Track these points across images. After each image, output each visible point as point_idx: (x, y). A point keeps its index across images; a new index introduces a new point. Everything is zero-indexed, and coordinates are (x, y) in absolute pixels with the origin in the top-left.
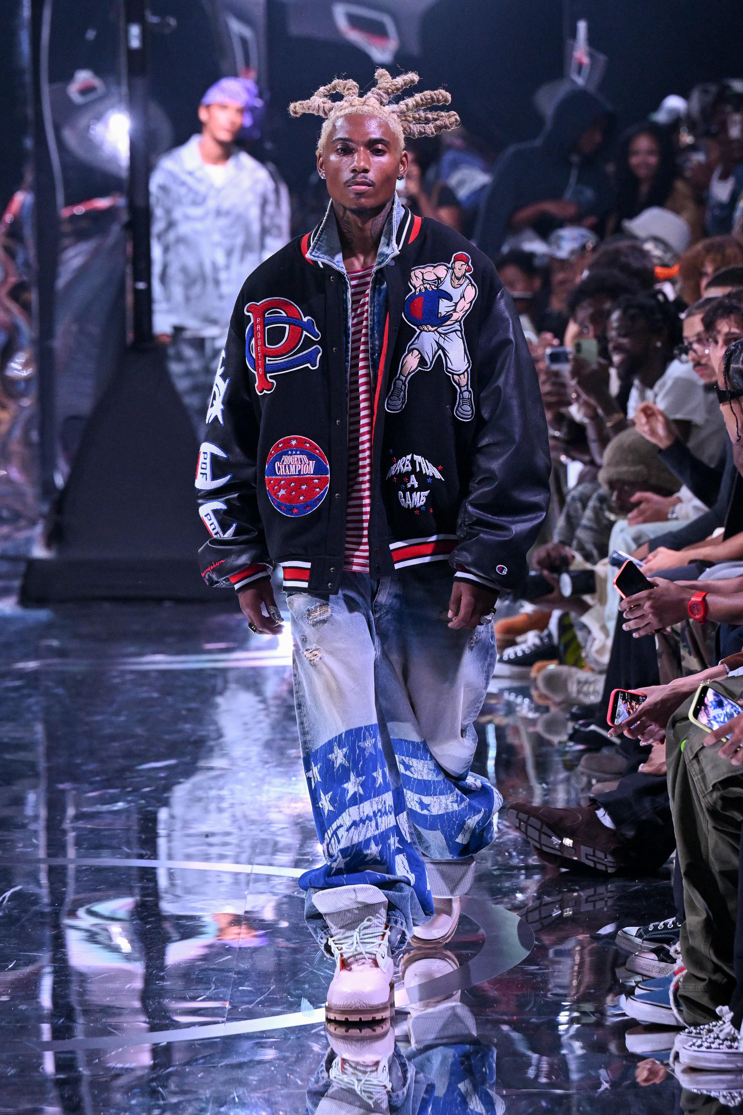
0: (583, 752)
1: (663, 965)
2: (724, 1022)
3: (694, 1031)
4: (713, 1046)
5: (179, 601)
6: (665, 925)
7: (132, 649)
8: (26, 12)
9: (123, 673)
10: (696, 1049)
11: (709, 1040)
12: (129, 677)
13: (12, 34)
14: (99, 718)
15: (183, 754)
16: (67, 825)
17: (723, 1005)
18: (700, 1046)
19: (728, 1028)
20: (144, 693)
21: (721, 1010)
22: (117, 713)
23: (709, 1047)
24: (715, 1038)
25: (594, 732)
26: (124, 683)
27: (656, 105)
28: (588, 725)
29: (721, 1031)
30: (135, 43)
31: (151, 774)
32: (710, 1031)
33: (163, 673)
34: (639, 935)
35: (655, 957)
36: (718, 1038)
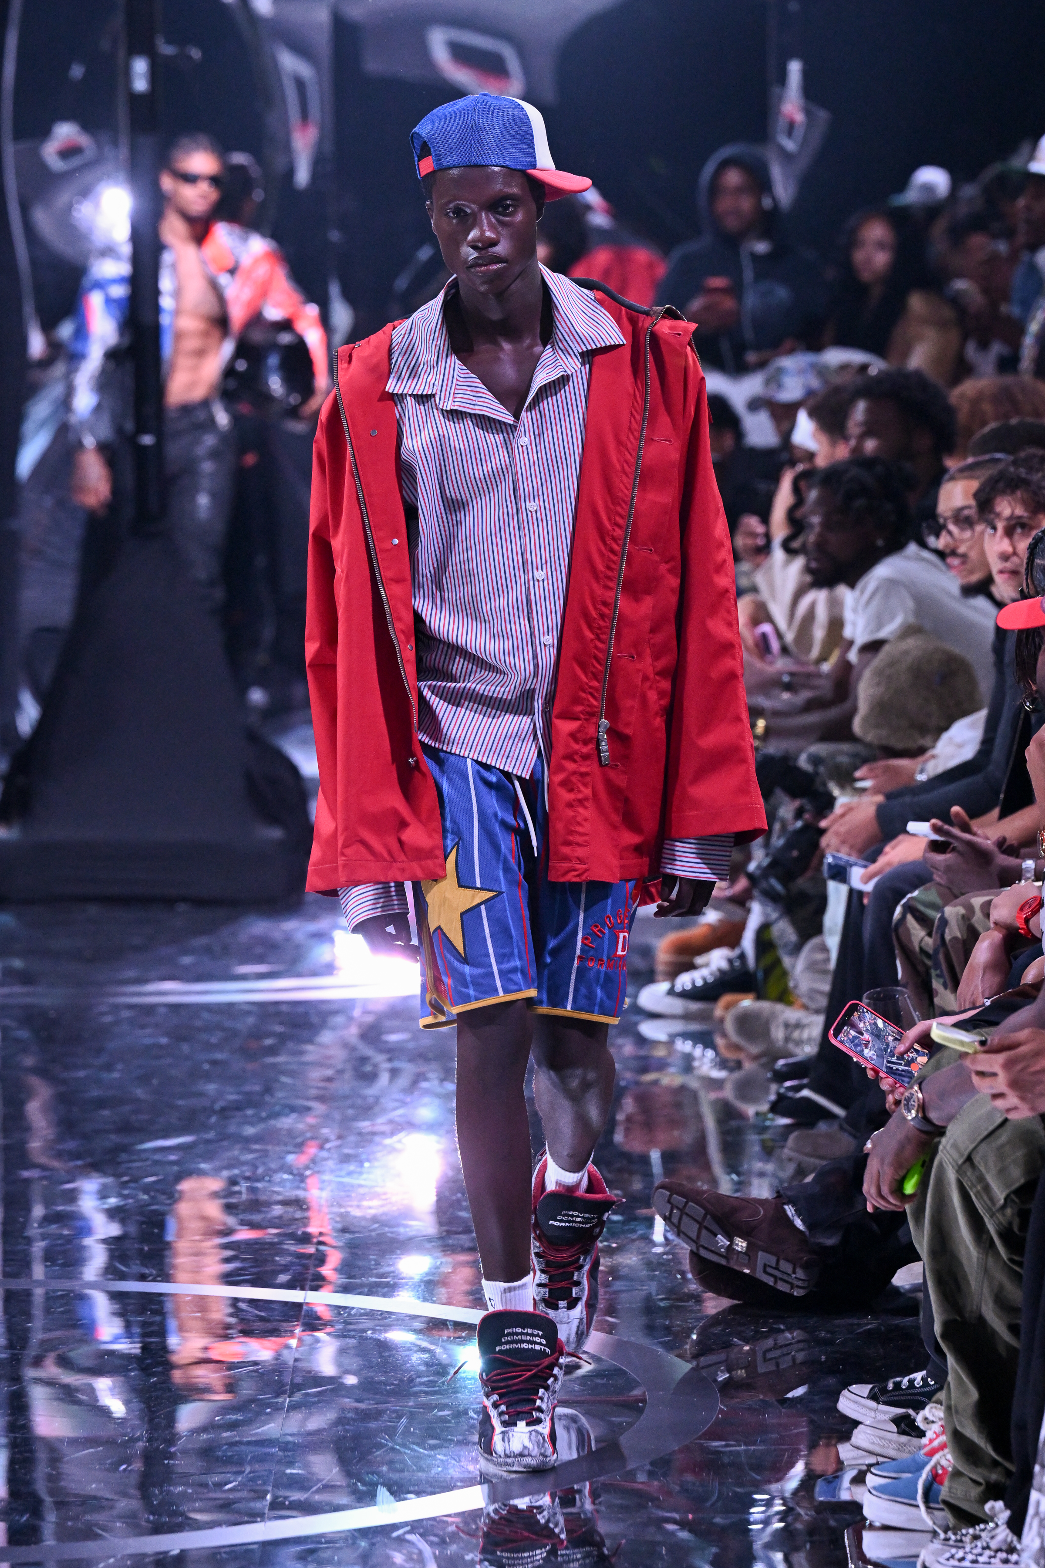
0: (790, 1128)
2: (997, 1525)
3: (953, 1537)
4: (981, 1559)
5: (199, 902)
6: (911, 1382)
7: (131, 974)
9: (116, 1008)
11: (975, 1551)
12: (125, 1014)
14: (82, 1074)
15: (206, 1128)
16: (34, 1230)
17: (996, 1499)
18: (962, 1559)
19: (1003, 1534)
20: (146, 1037)
21: (993, 1508)
22: (109, 1067)
24: (984, 1548)
25: (806, 1100)
26: (118, 1022)
28: (798, 1089)
29: (992, 1538)
30: (140, 84)
31: (157, 1157)
32: (976, 1537)
33: (176, 1008)
34: (873, 1397)
35: (895, 1429)
36: (988, 1547)
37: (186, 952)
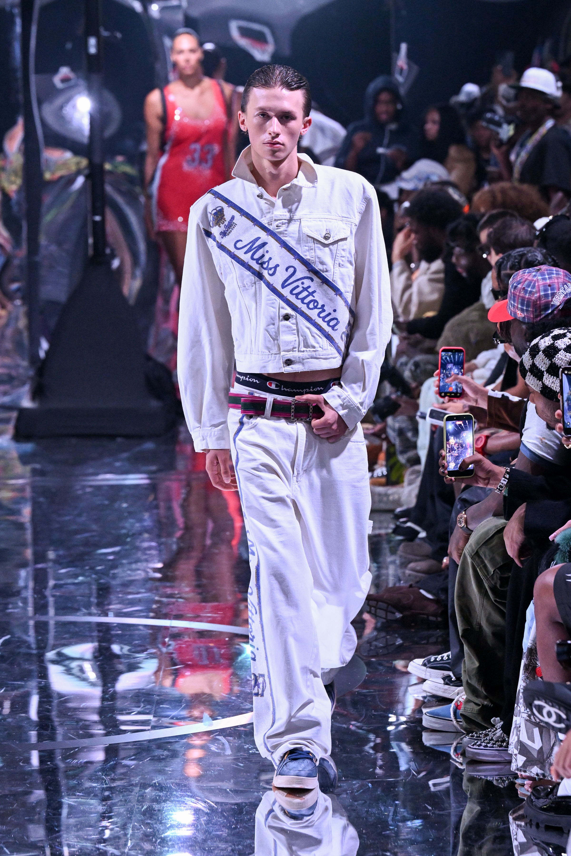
0: (401, 541)
1: (447, 687)
2: (496, 728)
3: (475, 735)
4: (489, 745)
5: (127, 437)
6: (442, 657)
7: (91, 471)
8: (18, 29)
9: (84, 487)
10: (477, 747)
11: (486, 741)
12: (88, 490)
13: (8, 44)
14: (67, 518)
15: (124, 543)
16: (48, 592)
17: (496, 717)
18: (480, 745)
19: (499, 732)
20: (98, 501)
21: (495, 720)
22: (79, 515)
23: (486, 746)
24: (490, 740)
25: (409, 528)
26: (85, 493)
27: (458, 91)
28: (405, 522)
29: (494, 735)
30: (93, 50)
31: (102, 557)
32: (486, 735)
33: (112, 487)
34: (424, 665)
35: (442, 682)
36: (492, 739)
37: (117, 460)
